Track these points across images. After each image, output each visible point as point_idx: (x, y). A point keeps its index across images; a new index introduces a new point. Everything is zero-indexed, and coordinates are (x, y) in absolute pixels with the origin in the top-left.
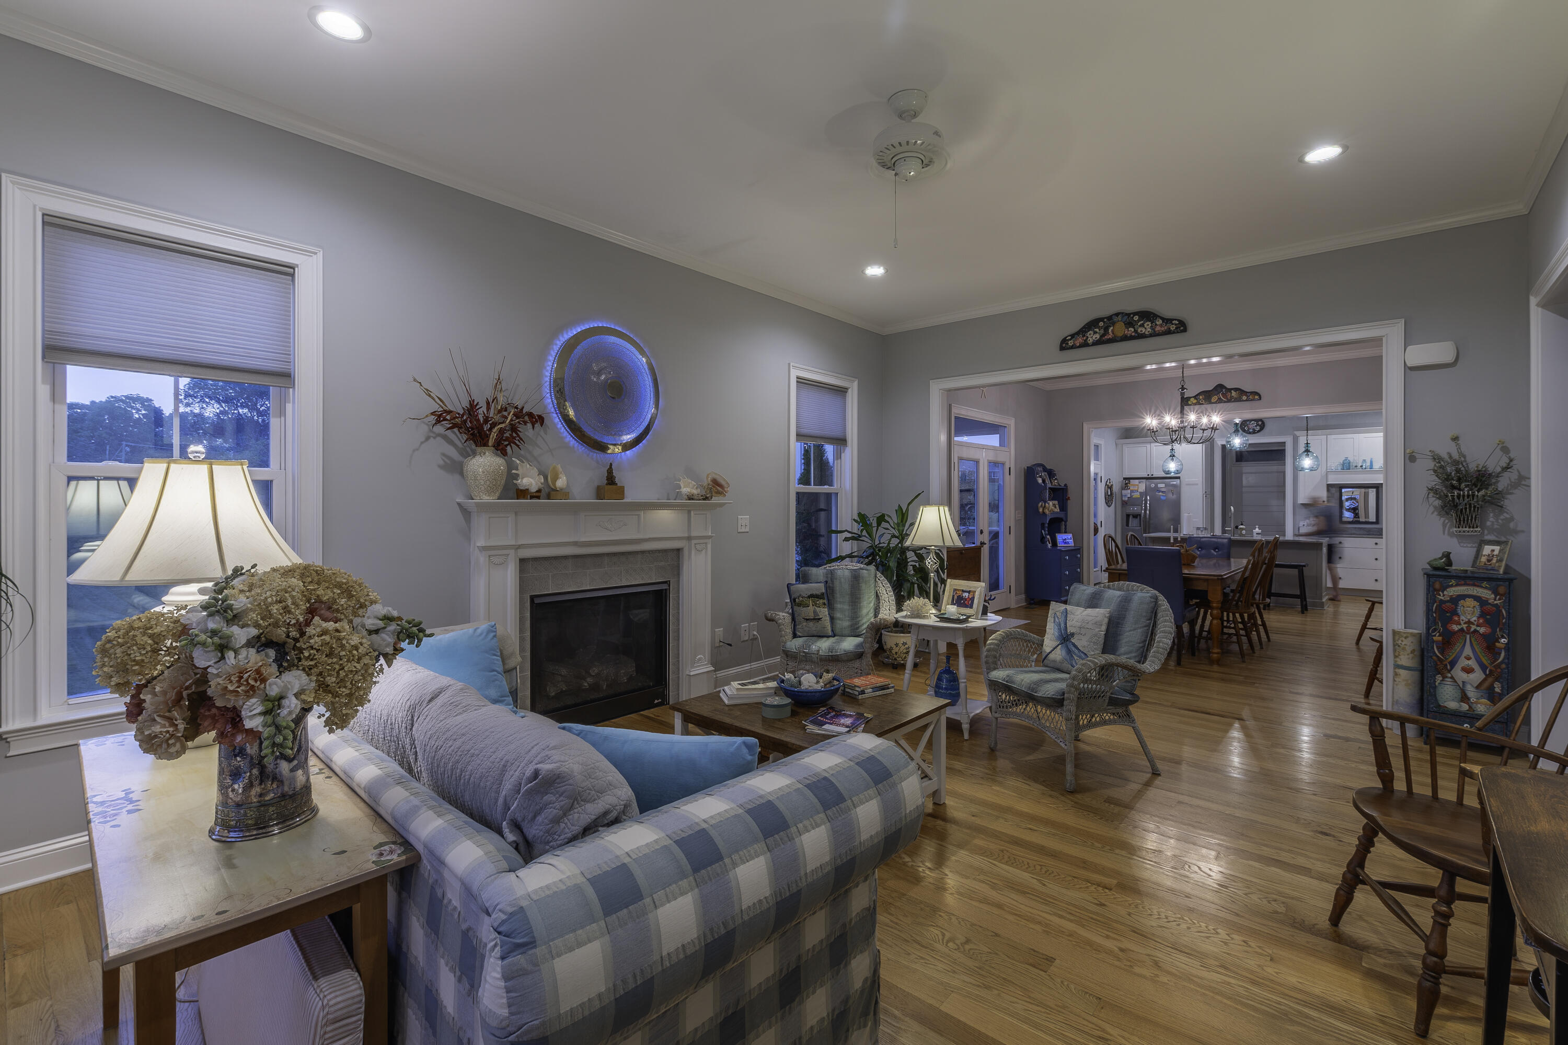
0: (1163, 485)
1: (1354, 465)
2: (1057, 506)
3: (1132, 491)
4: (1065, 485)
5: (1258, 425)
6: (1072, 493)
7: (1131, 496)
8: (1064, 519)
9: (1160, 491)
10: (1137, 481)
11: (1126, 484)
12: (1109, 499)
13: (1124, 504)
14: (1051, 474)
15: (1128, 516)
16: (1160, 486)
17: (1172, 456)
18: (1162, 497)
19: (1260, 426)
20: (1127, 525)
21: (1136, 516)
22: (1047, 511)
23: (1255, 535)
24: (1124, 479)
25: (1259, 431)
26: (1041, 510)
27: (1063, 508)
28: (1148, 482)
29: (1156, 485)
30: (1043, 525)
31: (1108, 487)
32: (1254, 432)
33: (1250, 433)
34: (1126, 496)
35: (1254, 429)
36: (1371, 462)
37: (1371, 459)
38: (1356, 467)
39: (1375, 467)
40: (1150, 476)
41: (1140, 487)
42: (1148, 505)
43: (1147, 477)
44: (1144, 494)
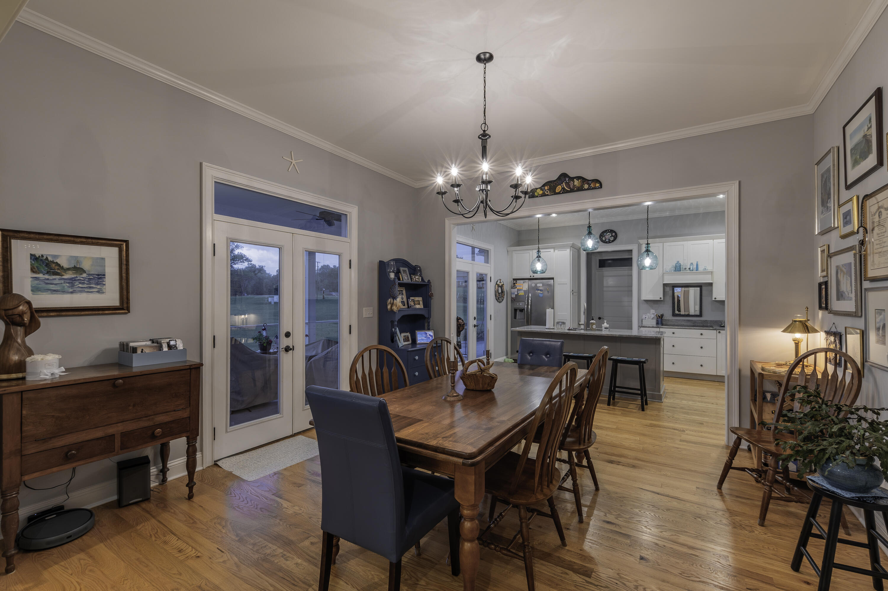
0: (540, 285)
1: (684, 268)
2: (421, 303)
3: (518, 290)
4: (429, 281)
5: (612, 236)
6: (435, 289)
7: (518, 294)
8: (426, 316)
9: (538, 290)
10: (522, 281)
11: (514, 284)
12: (499, 296)
13: (513, 300)
14: (414, 270)
15: (516, 310)
16: (538, 285)
17: (539, 257)
18: (540, 295)
19: (614, 237)
20: (515, 318)
21: (522, 310)
22: (395, 308)
23: (603, 329)
24: (514, 279)
25: (613, 241)
26: (389, 307)
27: (427, 304)
28: (530, 282)
29: (536, 285)
30: (392, 322)
31: (499, 286)
32: (609, 242)
33: (606, 243)
34: (514, 293)
35: (609, 239)
36: (697, 265)
37: (697, 262)
38: (685, 269)
39: (701, 269)
40: (532, 277)
41: (524, 286)
42: (530, 301)
43: (530, 277)
44: (527, 292)
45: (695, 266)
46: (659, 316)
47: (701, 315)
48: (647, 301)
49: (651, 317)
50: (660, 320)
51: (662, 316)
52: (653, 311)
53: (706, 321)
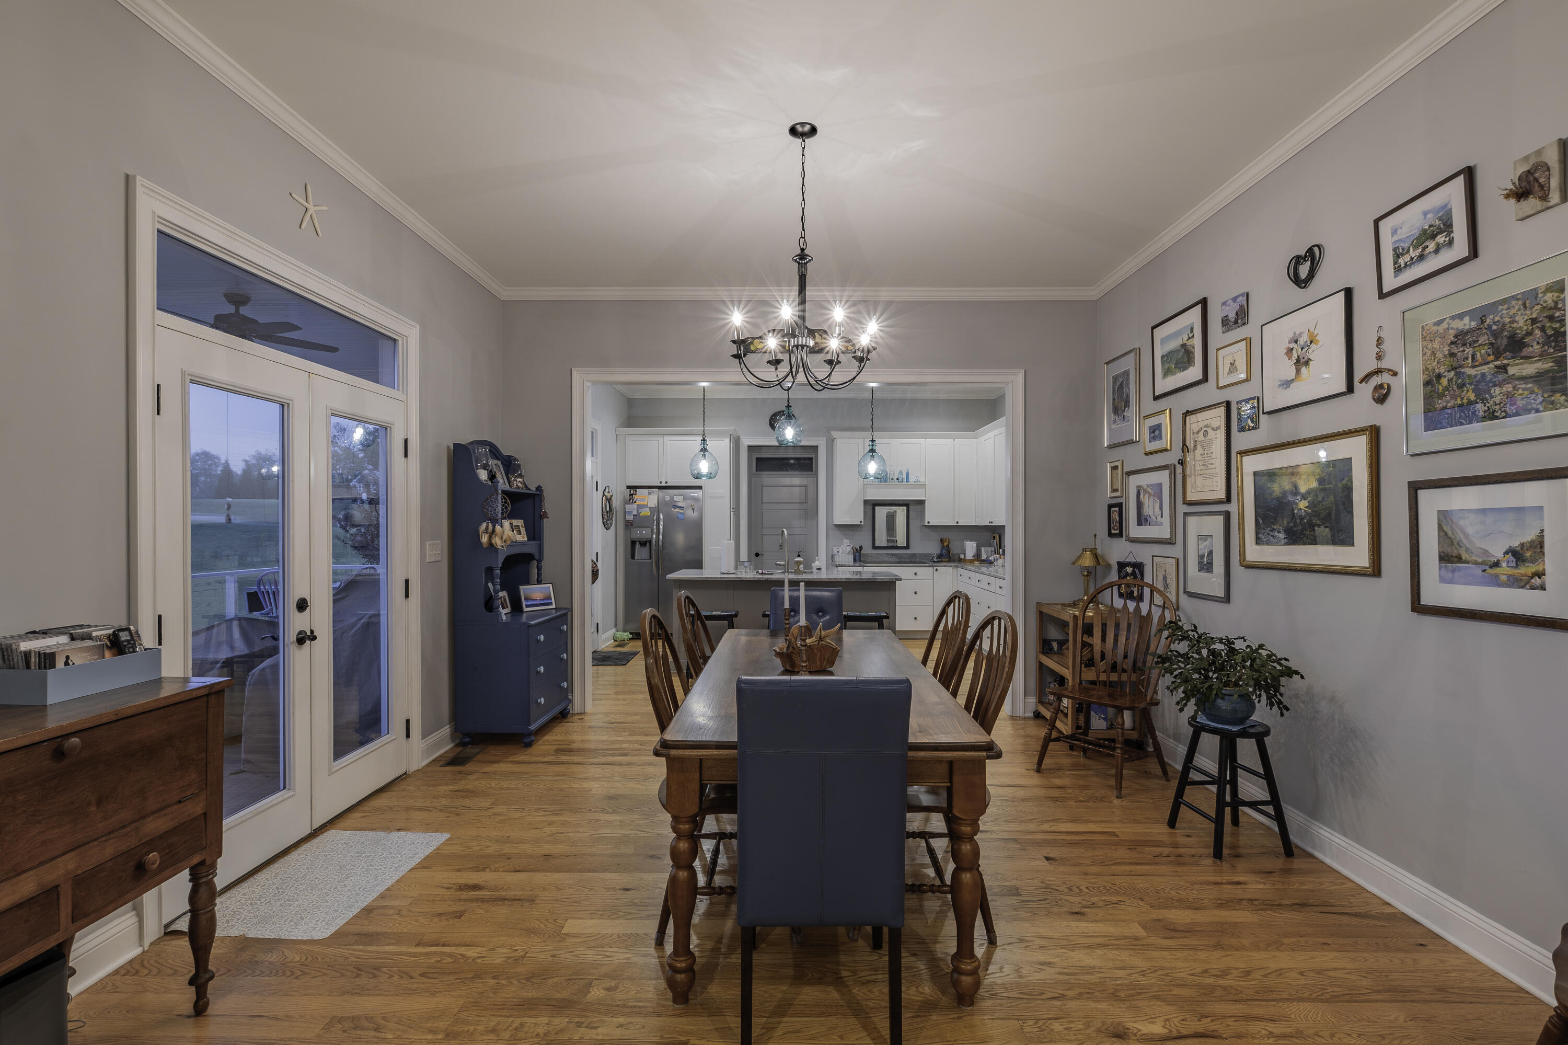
0: (681, 498)
1: (891, 477)
2: (523, 530)
3: (639, 506)
4: (539, 488)
6: (550, 504)
7: (639, 513)
8: (537, 556)
9: (676, 507)
10: (646, 491)
11: (631, 495)
12: (608, 516)
13: (628, 525)
14: (510, 465)
15: (633, 543)
16: (676, 498)
17: (704, 450)
18: (679, 515)
20: (633, 557)
21: (645, 543)
22: (497, 541)
23: (815, 570)
24: (628, 487)
26: (485, 539)
27: (535, 533)
28: (661, 493)
29: (672, 498)
30: (489, 571)
31: (607, 499)
34: (630, 512)
36: (908, 474)
37: (908, 470)
38: (893, 479)
39: (912, 480)
40: (663, 484)
41: (651, 499)
42: (661, 527)
43: (659, 485)
44: (656, 510)
45: (905, 476)
46: (857, 550)
47: (907, 547)
48: (839, 526)
49: (846, 550)
50: (857, 554)
51: (861, 548)
52: (846, 542)
53: (914, 555)
